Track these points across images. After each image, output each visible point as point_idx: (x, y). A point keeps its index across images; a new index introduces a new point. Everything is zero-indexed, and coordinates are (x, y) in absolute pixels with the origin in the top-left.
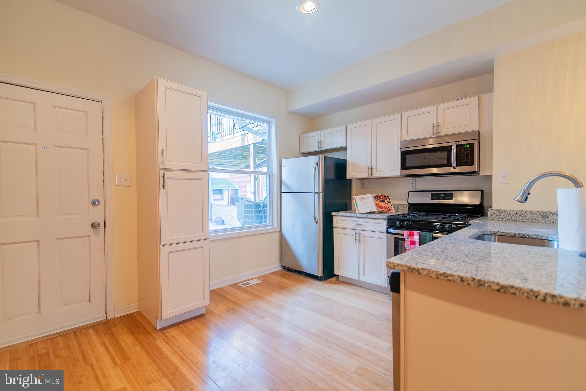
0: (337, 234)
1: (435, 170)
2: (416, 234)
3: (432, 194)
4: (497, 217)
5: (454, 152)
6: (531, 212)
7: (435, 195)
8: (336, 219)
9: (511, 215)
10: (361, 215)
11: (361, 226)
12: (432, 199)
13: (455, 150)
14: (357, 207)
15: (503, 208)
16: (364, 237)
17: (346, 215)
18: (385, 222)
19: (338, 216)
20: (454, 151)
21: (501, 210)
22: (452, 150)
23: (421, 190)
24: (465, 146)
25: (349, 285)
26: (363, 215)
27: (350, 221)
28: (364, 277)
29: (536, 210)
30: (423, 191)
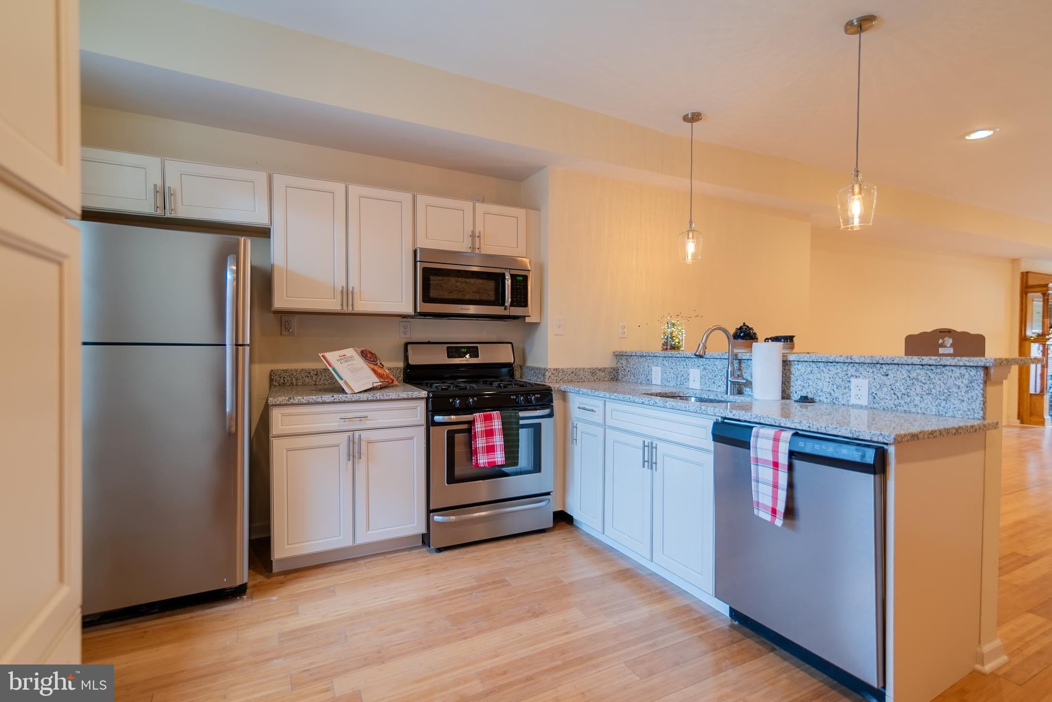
0: (285, 451)
1: (472, 309)
2: (496, 416)
3: (447, 347)
4: (555, 378)
5: (508, 285)
6: (584, 369)
7: (454, 350)
8: (281, 414)
9: (568, 375)
10: (356, 397)
11: (360, 420)
12: (449, 357)
13: (510, 281)
14: (341, 379)
15: (560, 367)
16: (369, 442)
17: (320, 400)
18: (422, 405)
19: (293, 404)
20: (508, 283)
21: (559, 369)
22: (506, 281)
23: (427, 341)
24: (518, 278)
25: (318, 571)
26: (364, 396)
27: (334, 413)
28: (369, 532)
29: (587, 366)
30: (429, 343)
